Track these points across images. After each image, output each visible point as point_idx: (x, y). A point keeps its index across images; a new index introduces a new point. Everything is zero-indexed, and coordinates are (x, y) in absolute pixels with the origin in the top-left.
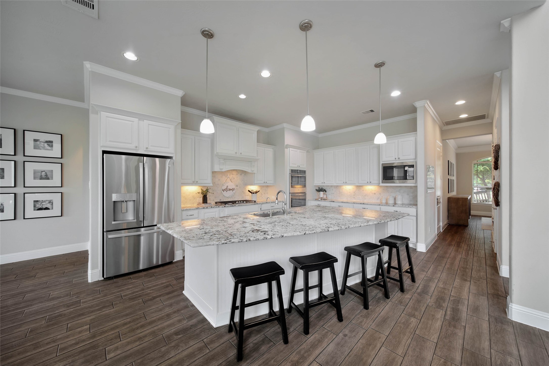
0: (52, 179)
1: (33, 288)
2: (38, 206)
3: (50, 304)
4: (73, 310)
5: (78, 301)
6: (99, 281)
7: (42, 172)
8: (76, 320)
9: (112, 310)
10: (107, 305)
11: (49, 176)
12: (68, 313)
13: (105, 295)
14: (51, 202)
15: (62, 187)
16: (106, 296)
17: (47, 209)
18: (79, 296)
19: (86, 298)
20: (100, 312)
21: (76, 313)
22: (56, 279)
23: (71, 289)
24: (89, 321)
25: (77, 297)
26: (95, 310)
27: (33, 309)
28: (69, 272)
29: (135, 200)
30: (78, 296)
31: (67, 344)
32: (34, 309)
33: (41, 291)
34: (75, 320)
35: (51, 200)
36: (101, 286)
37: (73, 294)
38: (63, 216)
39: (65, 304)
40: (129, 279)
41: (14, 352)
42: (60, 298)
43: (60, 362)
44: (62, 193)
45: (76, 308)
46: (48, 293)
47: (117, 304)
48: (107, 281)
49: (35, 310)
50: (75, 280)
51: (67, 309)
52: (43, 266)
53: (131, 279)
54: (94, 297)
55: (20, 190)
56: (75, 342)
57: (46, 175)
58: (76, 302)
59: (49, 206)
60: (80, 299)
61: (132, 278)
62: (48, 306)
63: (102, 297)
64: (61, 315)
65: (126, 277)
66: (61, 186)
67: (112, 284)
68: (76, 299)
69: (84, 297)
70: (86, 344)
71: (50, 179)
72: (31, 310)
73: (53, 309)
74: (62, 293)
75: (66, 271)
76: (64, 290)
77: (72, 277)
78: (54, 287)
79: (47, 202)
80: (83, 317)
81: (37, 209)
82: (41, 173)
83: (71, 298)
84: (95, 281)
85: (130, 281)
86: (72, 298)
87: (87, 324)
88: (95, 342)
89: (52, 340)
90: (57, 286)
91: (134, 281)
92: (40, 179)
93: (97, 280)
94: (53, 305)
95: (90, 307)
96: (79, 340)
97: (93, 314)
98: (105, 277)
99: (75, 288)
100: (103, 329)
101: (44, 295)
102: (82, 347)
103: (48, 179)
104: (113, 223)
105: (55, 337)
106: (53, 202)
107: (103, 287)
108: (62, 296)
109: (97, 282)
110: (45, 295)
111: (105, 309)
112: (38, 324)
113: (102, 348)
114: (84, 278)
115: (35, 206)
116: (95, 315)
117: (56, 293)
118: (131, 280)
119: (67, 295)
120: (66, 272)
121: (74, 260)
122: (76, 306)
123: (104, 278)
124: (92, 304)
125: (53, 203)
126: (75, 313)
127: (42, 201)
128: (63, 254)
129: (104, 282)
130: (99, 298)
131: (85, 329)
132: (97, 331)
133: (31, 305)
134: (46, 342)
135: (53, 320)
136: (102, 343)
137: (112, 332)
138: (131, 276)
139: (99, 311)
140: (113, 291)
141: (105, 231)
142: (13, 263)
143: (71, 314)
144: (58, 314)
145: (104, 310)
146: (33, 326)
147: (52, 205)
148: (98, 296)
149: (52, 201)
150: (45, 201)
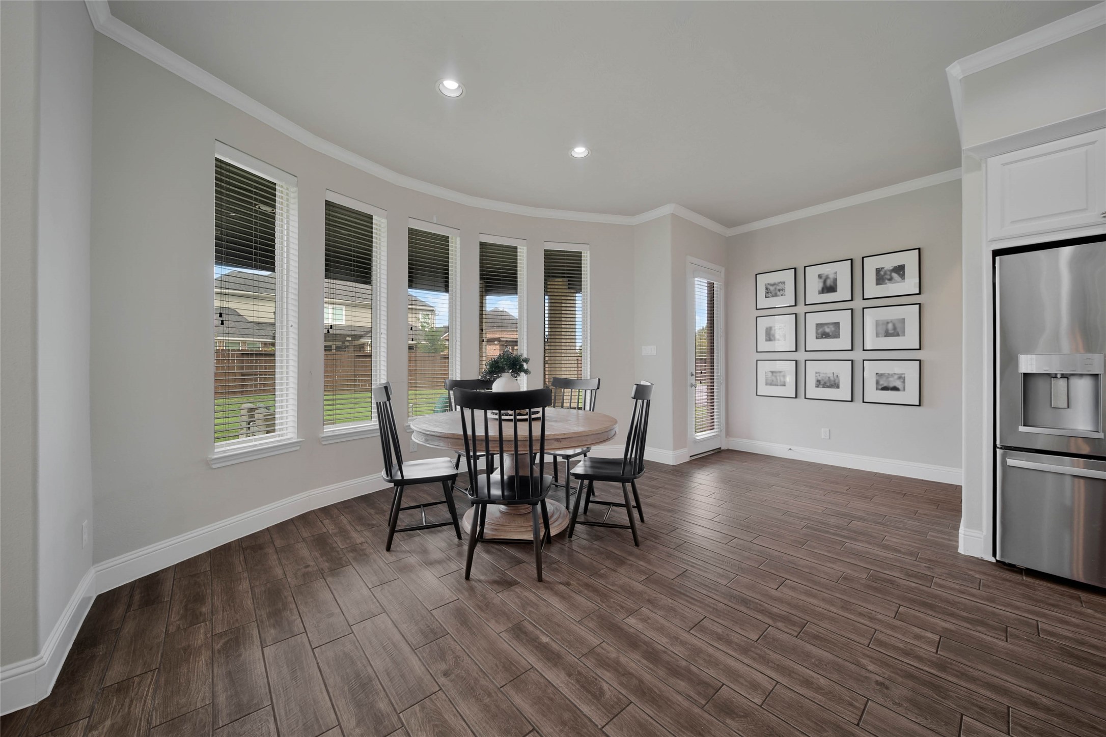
0: (904, 335)
1: (864, 515)
2: (883, 383)
3: (881, 553)
4: (916, 588)
5: (928, 577)
6: (982, 560)
7: (888, 323)
8: (916, 608)
9: (1001, 643)
10: (991, 622)
11: (899, 330)
12: (905, 587)
13: (992, 600)
14: (902, 378)
15: (920, 349)
16: (993, 602)
17: (895, 389)
18: (932, 569)
19: (945, 578)
20: (970, 626)
21: (919, 595)
22: (901, 518)
23: (921, 546)
24: (941, 629)
25: (928, 567)
26: (960, 616)
27: (856, 547)
28: (924, 514)
29: (1097, 375)
30: (930, 567)
31: (889, 639)
32: (858, 547)
33: (873, 526)
34: (913, 607)
35: (902, 374)
36: (985, 574)
37: (922, 559)
38: (923, 406)
39: (904, 566)
40: (1072, 597)
41: (819, 592)
42: (899, 553)
43: (871, 662)
44: (920, 360)
45: (921, 587)
46: (883, 533)
47: (1017, 637)
48: (1002, 570)
49: (857, 549)
50: (933, 534)
51: (905, 578)
52: (886, 488)
53: (1082, 603)
54: (963, 588)
55: (858, 355)
56: (903, 647)
57: (895, 328)
58: (925, 576)
59: (898, 384)
60: (934, 576)
61: (1086, 602)
62: (877, 555)
63: (982, 600)
64: (892, 582)
65: (1063, 589)
66: (918, 348)
67: (1017, 583)
68: (925, 568)
69: (941, 575)
70: (923, 670)
71: (900, 334)
72: (853, 546)
73: (883, 563)
74: (903, 544)
75: (920, 511)
76: (908, 541)
77: (927, 526)
78: (893, 528)
79: (896, 377)
80: (930, 613)
81: (880, 387)
82: (887, 326)
83: (916, 563)
84: (974, 557)
85: (1075, 605)
86: (918, 563)
87: (934, 632)
88: (942, 680)
89: (868, 613)
90: (899, 530)
91: (1090, 611)
92: (885, 336)
93: (978, 555)
94: (885, 557)
95: (948, 602)
96: (911, 649)
97: (952, 621)
98: (998, 558)
99: (929, 549)
100: (967, 668)
101: (876, 534)
102: (913, 668)
103: (898, 335)
104: (1022, 429)
105: (874, 613)
106: (905, 377)
107: (990, 578)
108: (903, 550)
109: (977, 560)
110: (878, 535)
111: (984, 629)
112: (856, 574)
113: (954, 706)
114: (951, 538)
115: (877, 383)
116: (956, 626)
117: (895, 540)
118: (1080, 604)
119: (911, 554)
120: (920, 514)
121: (939, 498)
122: (922, 584)
123: (997, 560)
124: (957, 599)
125: (904, 380)
126: (917, 594)
127: (889, 374)
128: (923, 480)
129: (994, 567)
130: (973, 595)
131: (928, 638)
132: (954, 662)
133: (855, 540)
134: (859, 610)
135: (877, 581)
136: (956, 697)
137: (989, 694)
138: (1084, 596)
139: (968, 622)
140: (1014, 602)
141: (998, 446)
142: (849, 469)
143: (911, 592)
144: (889, 578)
145: (979, 628)
146: (850, 572)
147: (904, 382)
148: (974, 591)
149: (903, 376)
150: (892, 375)
